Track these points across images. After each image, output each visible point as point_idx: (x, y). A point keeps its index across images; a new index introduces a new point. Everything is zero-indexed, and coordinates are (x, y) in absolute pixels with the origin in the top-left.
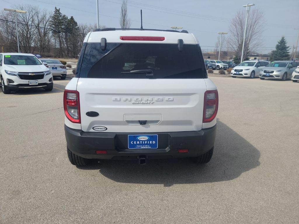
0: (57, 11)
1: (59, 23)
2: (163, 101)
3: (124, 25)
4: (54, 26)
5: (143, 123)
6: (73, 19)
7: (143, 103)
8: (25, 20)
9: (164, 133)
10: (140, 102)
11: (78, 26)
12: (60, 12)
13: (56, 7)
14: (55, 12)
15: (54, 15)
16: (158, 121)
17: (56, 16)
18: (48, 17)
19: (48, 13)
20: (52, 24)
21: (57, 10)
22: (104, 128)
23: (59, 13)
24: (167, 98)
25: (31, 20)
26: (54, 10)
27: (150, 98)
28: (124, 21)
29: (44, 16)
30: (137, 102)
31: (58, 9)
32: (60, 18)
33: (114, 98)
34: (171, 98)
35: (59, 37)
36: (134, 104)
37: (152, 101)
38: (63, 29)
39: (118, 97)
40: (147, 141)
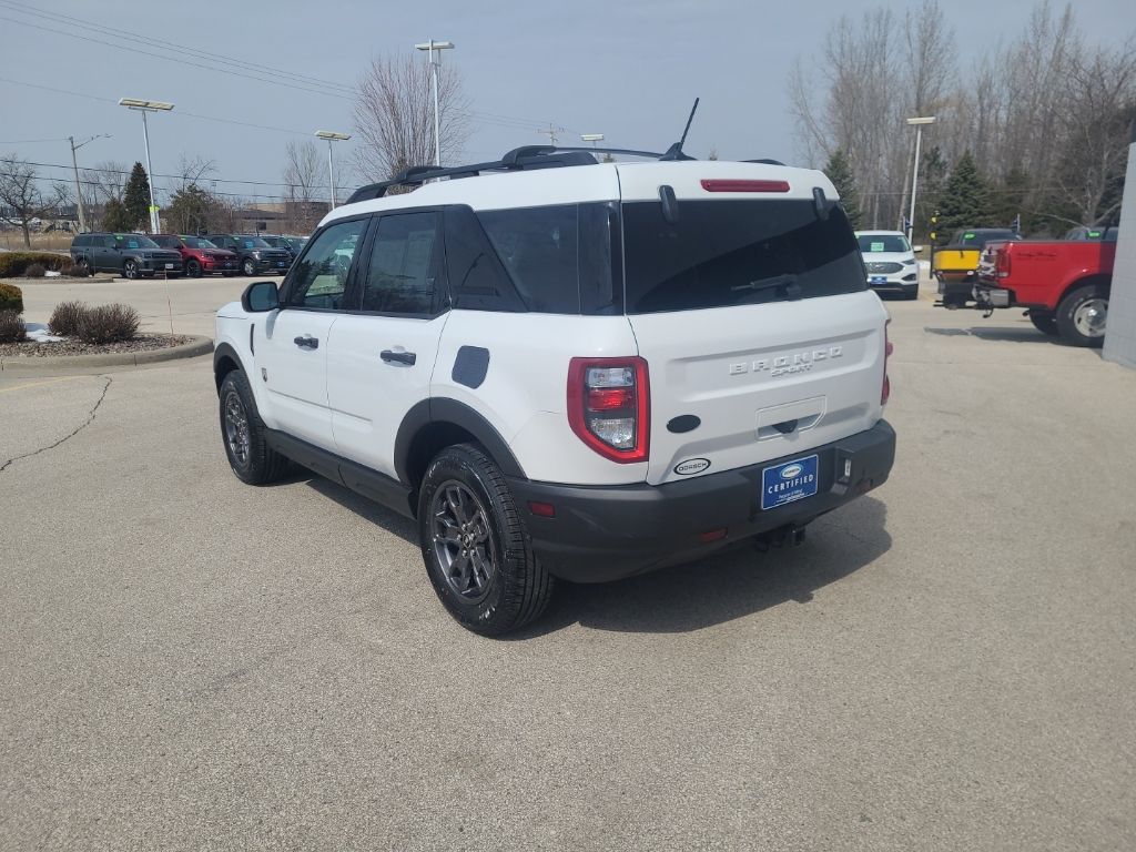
2: (827, 359)
5: (786, 428)
7: (791, 372)
9: (825, 448)
10: (786, 369)
16: (815, 416)
22: (705, 462)
24: (832, 349)
27: (806, 354)
30: (781, 370)
33: (732, 364)
34: (840, 347)
36: (776, 376)
37: (808, 362)
39: (742, 362)
40: (799, 477)
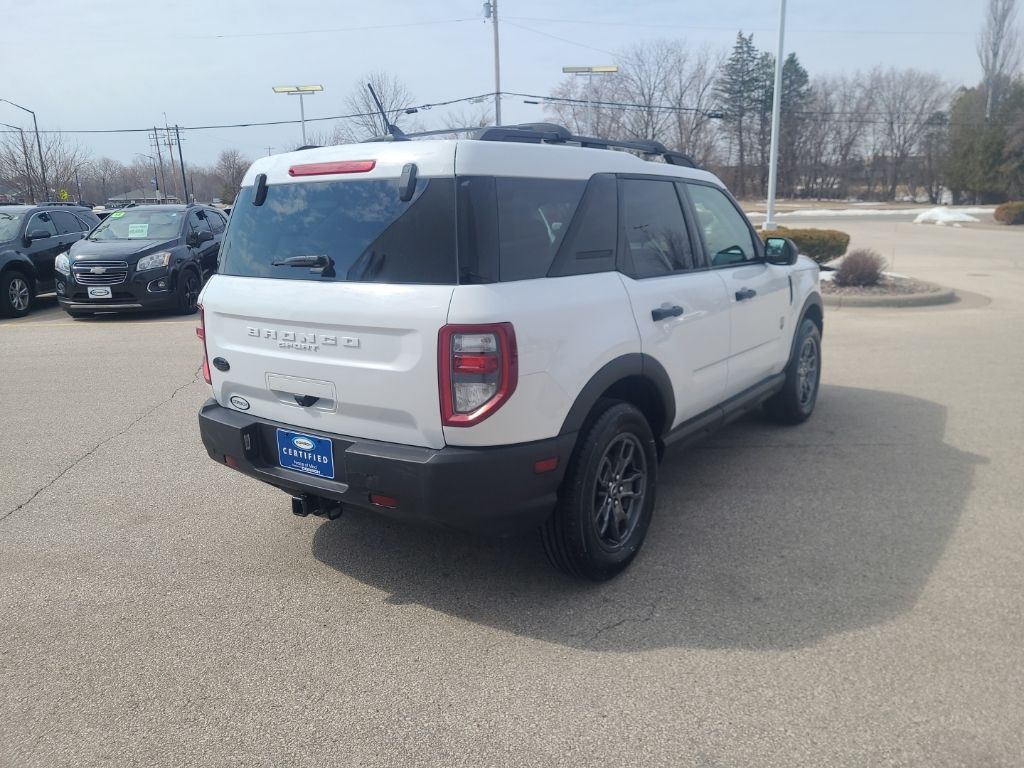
0: (745, 45)
1: (744, 83)
2: (335, 344)
3: (995, 54)
4: (726, 95)
5: (308, 401)
6: (795, 61)
7: (298, 349)
8: (646, 91)
10: (291, 343)
11: (810, 85)
12: (752, 45)
13: (740, 33)
14: (737, 48)
15: (730, 59)
17: (738, 61)
18: (711, 68)
19: (713, 57)
20: (722, 91)
21: (744, 39)
22: (246, 403)
23: (750, 49)
24: (344, 337)
25: (662, 86)
26: (734, 41)
27: (310, 334)
28: (999, 35)
29: (700, 69)
30: (287, 343)
31: (746, 36)
32: (751, 66)
34: (354, 337)
35: (740, 129)
36: (282, 347)
37: (314, 342)
38: (756, 100)
39: (255, 327)
40: (312, 452)
